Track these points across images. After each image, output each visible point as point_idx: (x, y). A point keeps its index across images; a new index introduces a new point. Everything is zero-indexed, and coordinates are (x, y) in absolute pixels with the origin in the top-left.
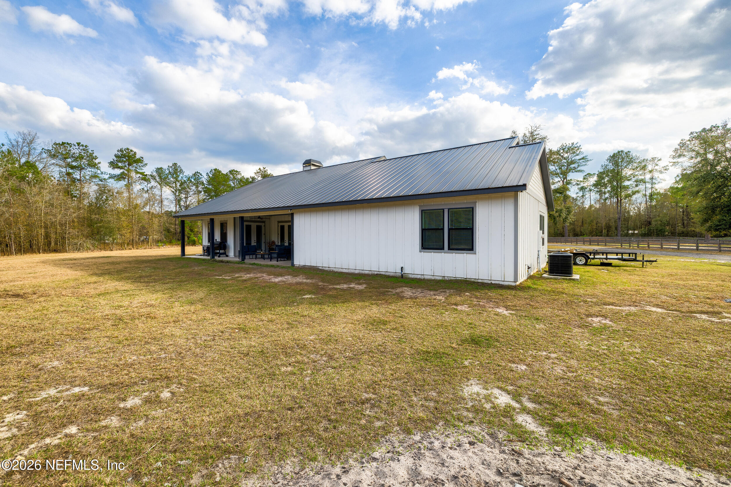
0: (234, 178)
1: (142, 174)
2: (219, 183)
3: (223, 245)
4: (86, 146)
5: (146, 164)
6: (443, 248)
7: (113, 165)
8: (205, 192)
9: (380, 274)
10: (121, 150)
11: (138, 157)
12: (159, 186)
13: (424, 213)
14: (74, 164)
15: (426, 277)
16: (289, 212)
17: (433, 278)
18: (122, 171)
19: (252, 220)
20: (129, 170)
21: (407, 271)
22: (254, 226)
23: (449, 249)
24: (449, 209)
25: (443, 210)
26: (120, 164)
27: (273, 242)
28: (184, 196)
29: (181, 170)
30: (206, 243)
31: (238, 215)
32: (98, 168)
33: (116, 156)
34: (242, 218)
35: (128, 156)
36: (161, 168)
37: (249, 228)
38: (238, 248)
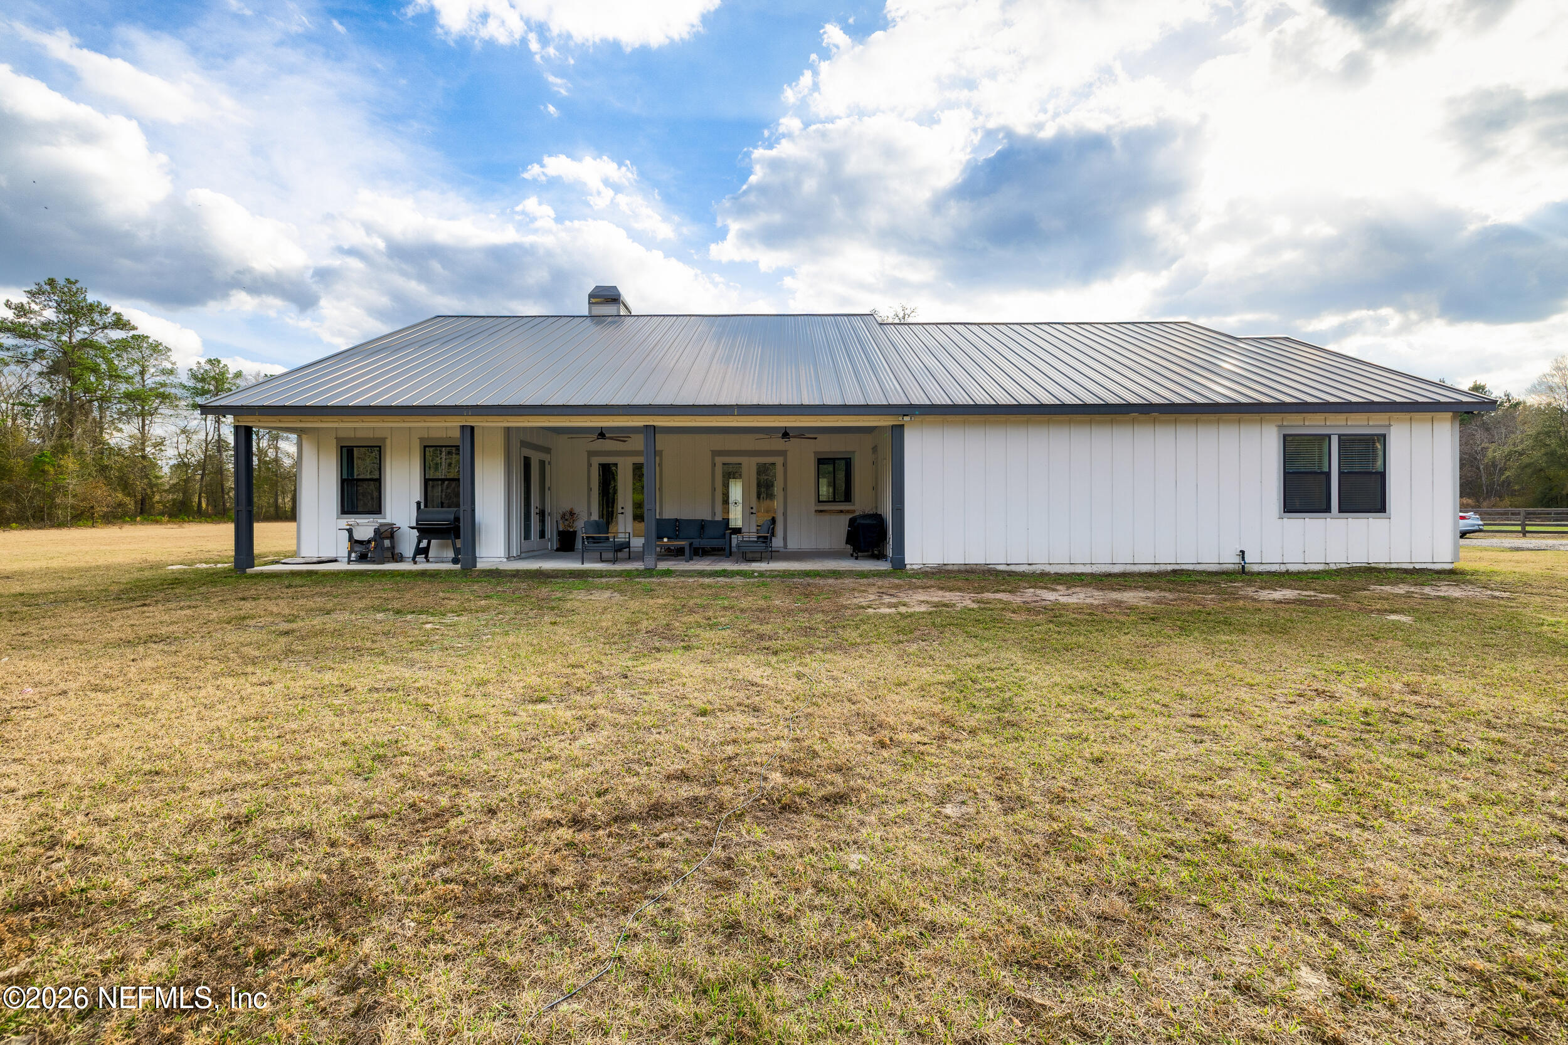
6: (1327, 509)
9: (1182, 570)
13: (1288, 441)
15: (1293, 568)
17: (1305, 568)
23: (1340, 511)
24: (1340, 436)
25: (1329, 436)
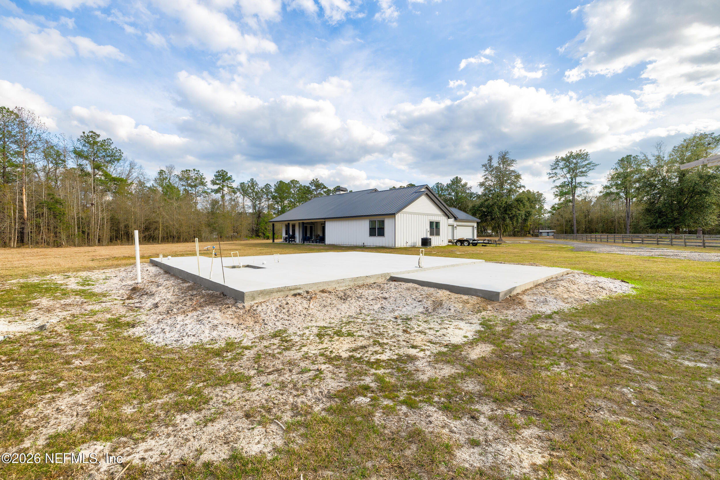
0: (294, 187)
1: (231, 187)
2: (284, 192)
3: (293, 237)
4: (199, 171)
5: (234, 181)
6: (376, 235)
7: (214, 183)
8: (273, 199)
9: (357, 246)
10: (218, 172)
11: (229, 175)
12: (242, 196)
13: (370, 222)
14: (192, 184)
15: (371, 246)
16: (324, 220)
17: (373, 246)
18: (218, 186)
19: (307, 223)
20: (223, 186)
21: (365, 244)
22: (308, 226)
23: (378, 235)
24: (378, 221)
25: (376, 221)
26: (217, 182)
27: (319, 235)
28: (258, 202)
29: (256, 183)
30: (284, 235)
31: (301, 221)
32: (205, 186)
33: (215, 176)
34: (303, 223)
35: (223, 176)
36: (243, 183)
37: (306, 227)
38: (301, 238)
